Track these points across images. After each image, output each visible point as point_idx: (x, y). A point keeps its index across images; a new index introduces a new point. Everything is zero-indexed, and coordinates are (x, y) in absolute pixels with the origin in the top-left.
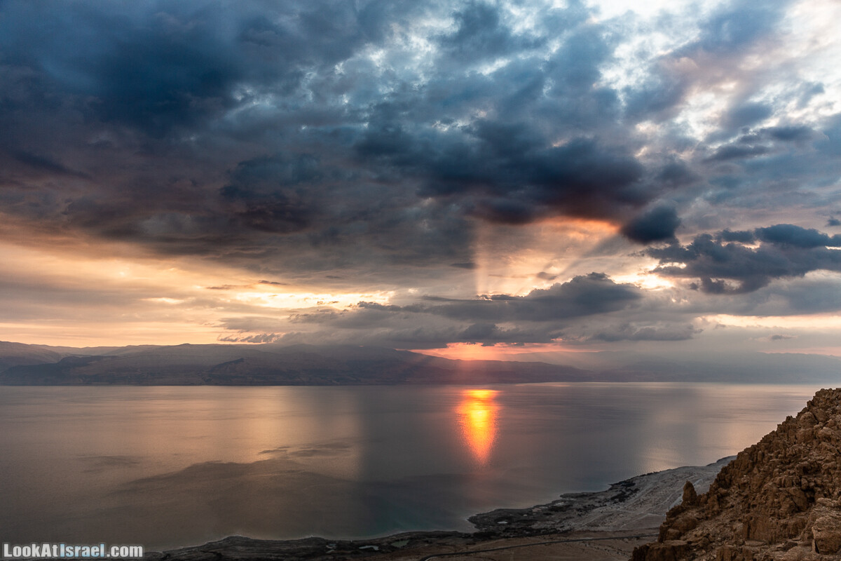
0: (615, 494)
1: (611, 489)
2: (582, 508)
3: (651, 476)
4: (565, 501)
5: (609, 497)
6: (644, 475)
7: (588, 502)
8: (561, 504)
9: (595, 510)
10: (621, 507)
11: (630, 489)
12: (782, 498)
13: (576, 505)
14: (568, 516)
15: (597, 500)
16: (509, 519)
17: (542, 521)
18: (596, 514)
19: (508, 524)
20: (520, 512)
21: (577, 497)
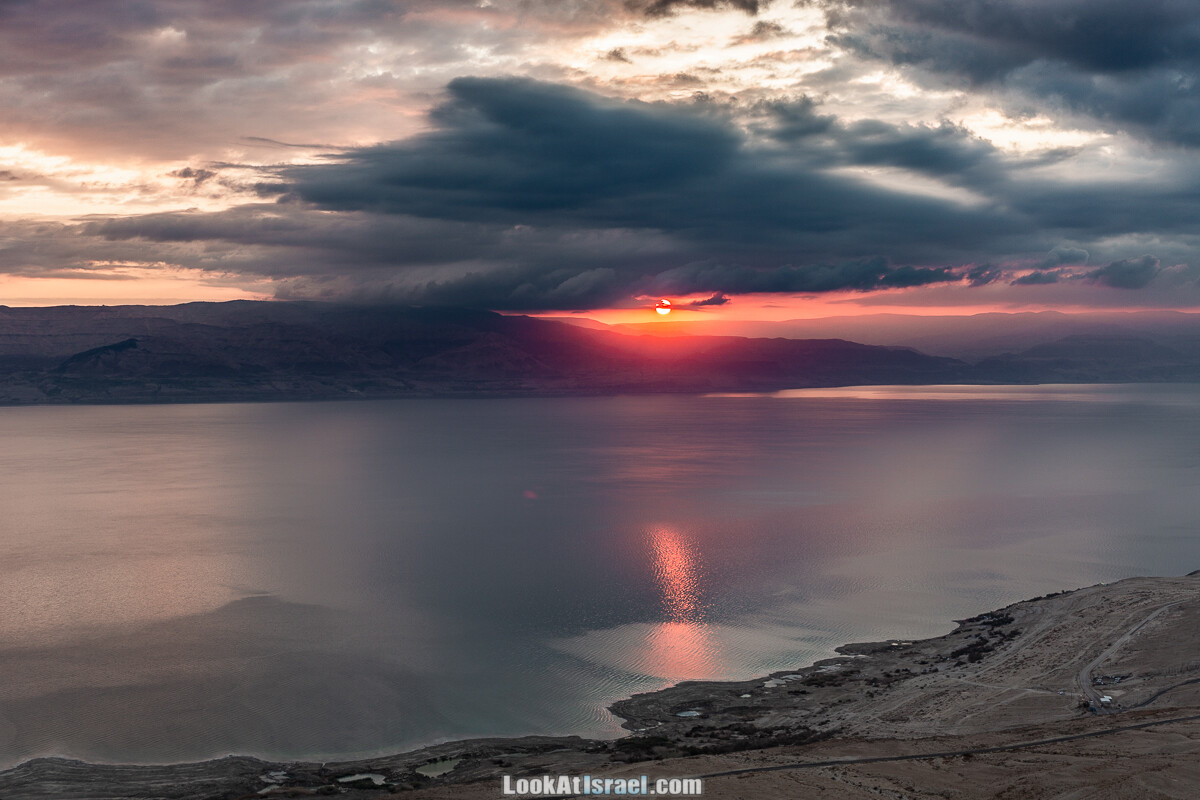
0: (962, 644)
1: (956, 632)
2: (881, 677)
3: (1055, 602)
4: (843, 662)
5: (950, 651)
6: (1040, 598)
8: (833, 668)
9: (907, 683)
10: (970, 675)
11: (1000, 633)
13: (869, 672)
14: (844, 696)
15: (919, 658)
16: (706, 704)
17: (779, 709)
18: (907, 692)
19: (702, 717)
20: (736, 691)
21: (875, 652)
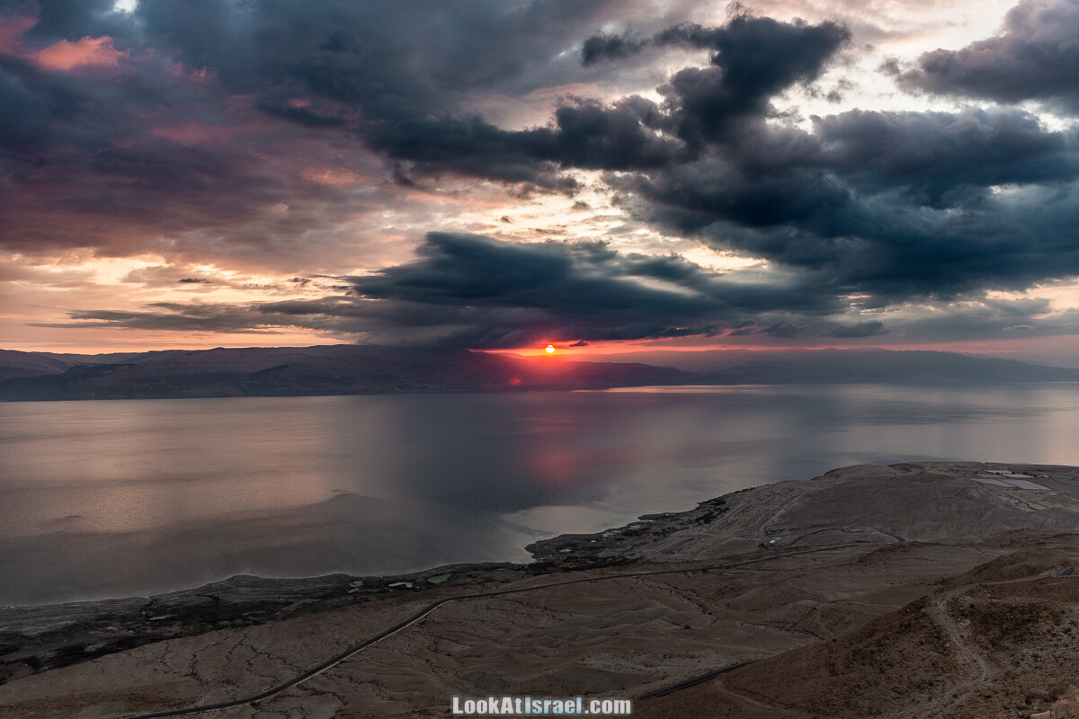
0: (700, 514)
1: (698, 509)
2: (660, 531)
3: (746, 493)
4: (642, 524)
5: (695, 518)
6: (738, 492)
7: (673, 524)
8: (637, 527)
9: (673, 534)
10: (705, 530)
11: (719, 509)
13: (654, 529)
14: (642, 541)
15: (680, 522)
16: (574, 546)
17: (610, 548)
18: (675, 538)
19: (571, 552)
20: (588, 538)
21: (657, 519)
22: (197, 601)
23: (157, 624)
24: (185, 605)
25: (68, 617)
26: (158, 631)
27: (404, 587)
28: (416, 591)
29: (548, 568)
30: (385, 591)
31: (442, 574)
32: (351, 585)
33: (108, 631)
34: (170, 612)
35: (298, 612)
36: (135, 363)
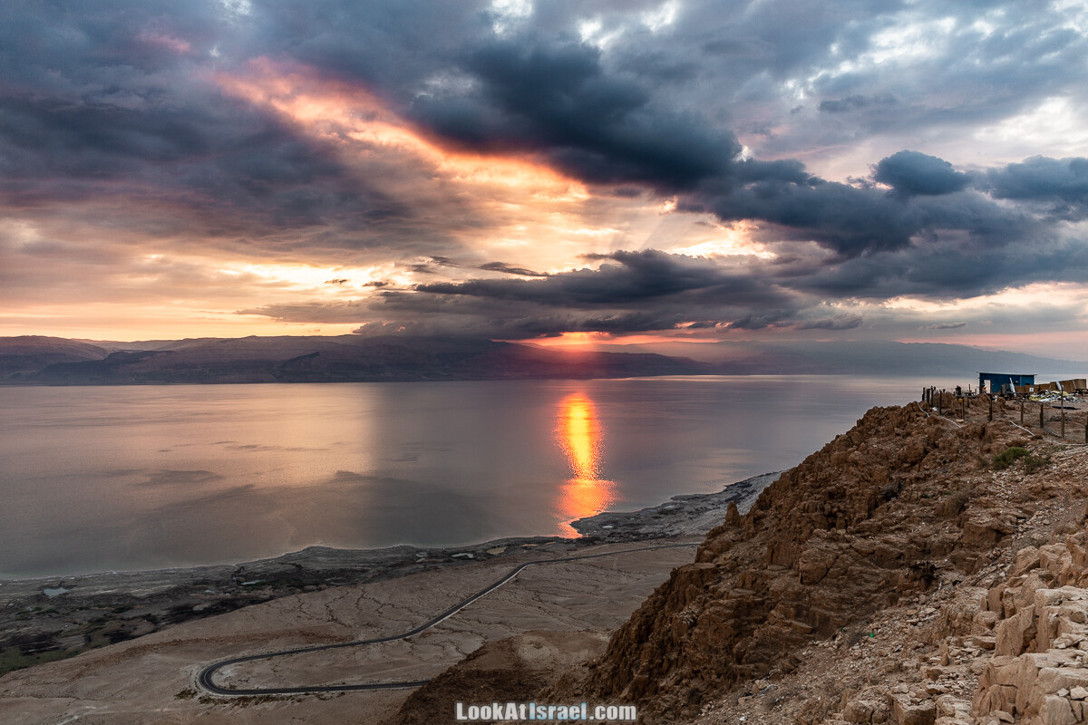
0: (729, 496)
1: (725, 491)
2: (694, 511)
3: (769, 476)
4: (675, 504)
5: (724, 499)
6: (762, 475)
7: (704, 504)
8: (671, 507)
9: (707, 513)
11: (746, 491)
12: (803, 523)
13: (687, 508)
14: (678, 519)
15: (710, 502)
16: (614, 523)
17: (649, 525)
19: (613, 528)
20: (628, 516)
21: (689, 499)
22: (281, 568)
23: (250, 587)
24: (271, 572)
25: (168, 581)
26: (252, 594)
27: (465, 559)
28: (478, 560)
29: (596, 542)
30: (449, 561)
31: (499, 547)
32: (417, 555)
33: (206, 594)
34: (259, 578)
35: (374, 579)
36: (172, 349)
